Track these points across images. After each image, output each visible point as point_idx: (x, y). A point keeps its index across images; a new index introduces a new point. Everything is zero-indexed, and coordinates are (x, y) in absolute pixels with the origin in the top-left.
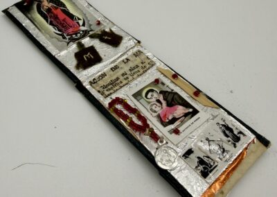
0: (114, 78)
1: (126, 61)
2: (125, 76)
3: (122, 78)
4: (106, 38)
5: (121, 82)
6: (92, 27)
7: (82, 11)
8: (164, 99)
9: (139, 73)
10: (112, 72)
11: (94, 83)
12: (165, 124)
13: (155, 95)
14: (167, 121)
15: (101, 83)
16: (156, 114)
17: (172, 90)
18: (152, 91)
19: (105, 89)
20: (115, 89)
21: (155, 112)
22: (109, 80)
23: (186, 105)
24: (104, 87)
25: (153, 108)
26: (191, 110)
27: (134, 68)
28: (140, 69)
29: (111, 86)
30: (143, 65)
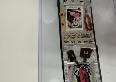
0: (83, 39)
1: (73, 42)
2: (78, 36)
3: (80, 36)
4: (73, 57)
5: (82, 35)
6: (74, 68)
7: (72, 80)
8: (73, 20)
10: (82, 41)
11: (91, 41)
12: (80, 13)
13: (75, 23)
15: (88, 39)
16: (80, 17)
17: (68, 21)
18: (74, 25)
19: (89, 36)
20: (86, 34)
21: (80, 18)
22: (85, 39)
23: (69, 14)
24: (88, 37)
25: (79, 20)
26: (69, 11)
27: (72, 37)
28: (71, 36)
29: (86, 36)
30: (69, 37)
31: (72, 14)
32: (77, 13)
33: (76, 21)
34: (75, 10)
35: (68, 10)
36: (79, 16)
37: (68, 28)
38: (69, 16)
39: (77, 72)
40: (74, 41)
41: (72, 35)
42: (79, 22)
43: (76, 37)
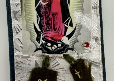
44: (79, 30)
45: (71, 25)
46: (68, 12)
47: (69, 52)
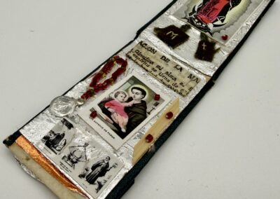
0: (153, 60)
1: (179, 67)
2: (157, 69)
3: (154, 66)
5: (148, 66)
6: (216, 33)
7: (236, 21)
8: (134, 105)
9: (165, 81)
10: (159, 58)
12: (101, 105)
13: (139, 96)
14: (106, 107)
15: (143, 51)
17: (149, 113)
18: (144, 93)
20: (138, 61)
21: (116, 96)
22: (148, 56)
23: (131, 126)
24: (138, 53)
25: (121, 94)
26: (124, 130)
27: (172, 77)
29: (141, 58)
31: (123, 120)
32: (110, 110)
33: (130, 99)
34: (106, 121)
35: (123, 135)
36: (111, 102)
37: (164, 101)
38: (134, 120)
39: (215, 23)
40: (175, 67)
41: (169, 81)
42: (127, 90)
43: (163, 71)
44: (226, 27)
45: (222, 21)
46: (226, 13)
47: (207, 34)
